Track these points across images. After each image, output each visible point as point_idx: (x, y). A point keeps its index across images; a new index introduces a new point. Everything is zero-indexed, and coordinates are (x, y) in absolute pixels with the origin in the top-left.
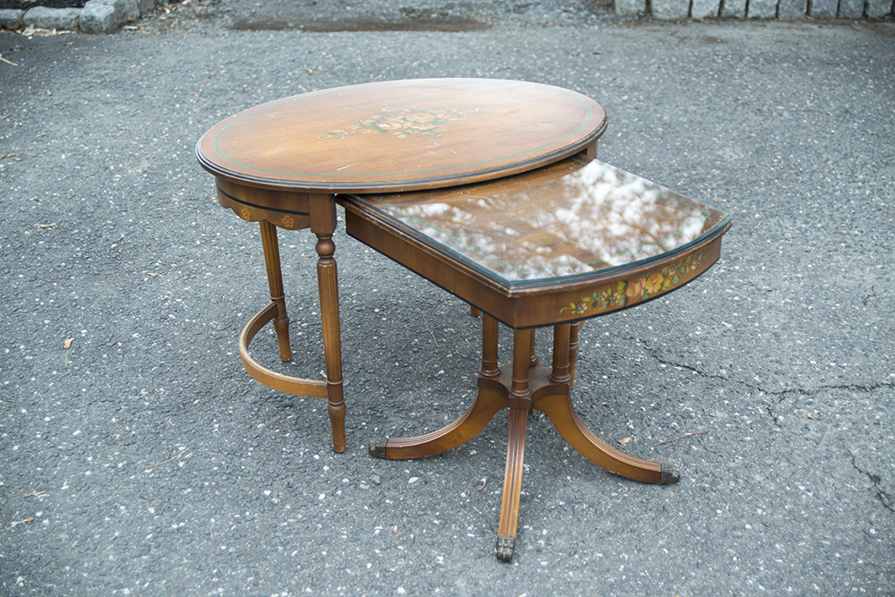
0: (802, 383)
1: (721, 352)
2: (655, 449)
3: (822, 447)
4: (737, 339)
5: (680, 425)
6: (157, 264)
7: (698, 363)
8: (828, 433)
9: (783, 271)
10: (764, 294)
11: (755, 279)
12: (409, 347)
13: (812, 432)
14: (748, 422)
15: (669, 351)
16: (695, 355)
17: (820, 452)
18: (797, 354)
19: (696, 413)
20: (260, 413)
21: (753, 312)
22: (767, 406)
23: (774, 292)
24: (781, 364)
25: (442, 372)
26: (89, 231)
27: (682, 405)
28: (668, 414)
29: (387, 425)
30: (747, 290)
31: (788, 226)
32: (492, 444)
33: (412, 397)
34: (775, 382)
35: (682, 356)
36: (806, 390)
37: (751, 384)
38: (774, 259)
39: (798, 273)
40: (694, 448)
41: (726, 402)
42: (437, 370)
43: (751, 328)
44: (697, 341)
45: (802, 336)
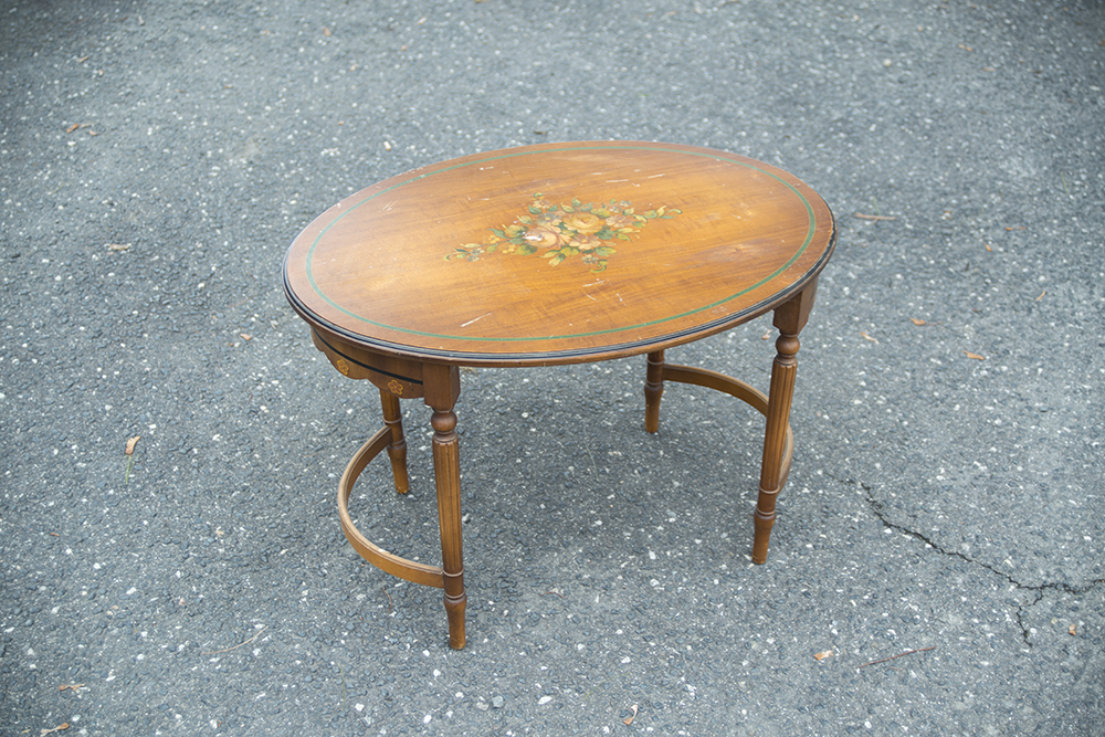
0: (1068, 573)
1: (967, 513)
2: (862, 672)
3: (1081, 686)
4: (992, 490)
5: (899, 633)
6: (253, 319)
7: (935, 529)
8: (1093, 660)
9: (1066, 377)
10: (1037, 417)
11: (1027, 389)
12: (560, 478)
13: (1072, 658)
14: (989, 635)
15: (899, 506)
16: (931, 515)
17: (1077, 694)
18: (1067, 521)
19: (922, 615)
20: (362, 575)
21: (1017, 446)
22: (1017, 610)
23: (1049, 413)
24: (1045, 538)
25: (599, 523)
26: (172, 258)
27: (904, 599)
28: (885, 615)
29: (520, 605)
30: (1014, 408)
31: (1081, 297)
32: (652, 649)
33: (557, 563)
34: (1033, 569)
35: (915, 516)
36: (1073, 584)
37: (999, 569)
38: (1056, 357)
39: (1084, 382)
40: (913, 674)
41: (964, 599)
42: (593, 519)
43: (1010, 473)
44: (937, 490)
45: (1078, 493)
